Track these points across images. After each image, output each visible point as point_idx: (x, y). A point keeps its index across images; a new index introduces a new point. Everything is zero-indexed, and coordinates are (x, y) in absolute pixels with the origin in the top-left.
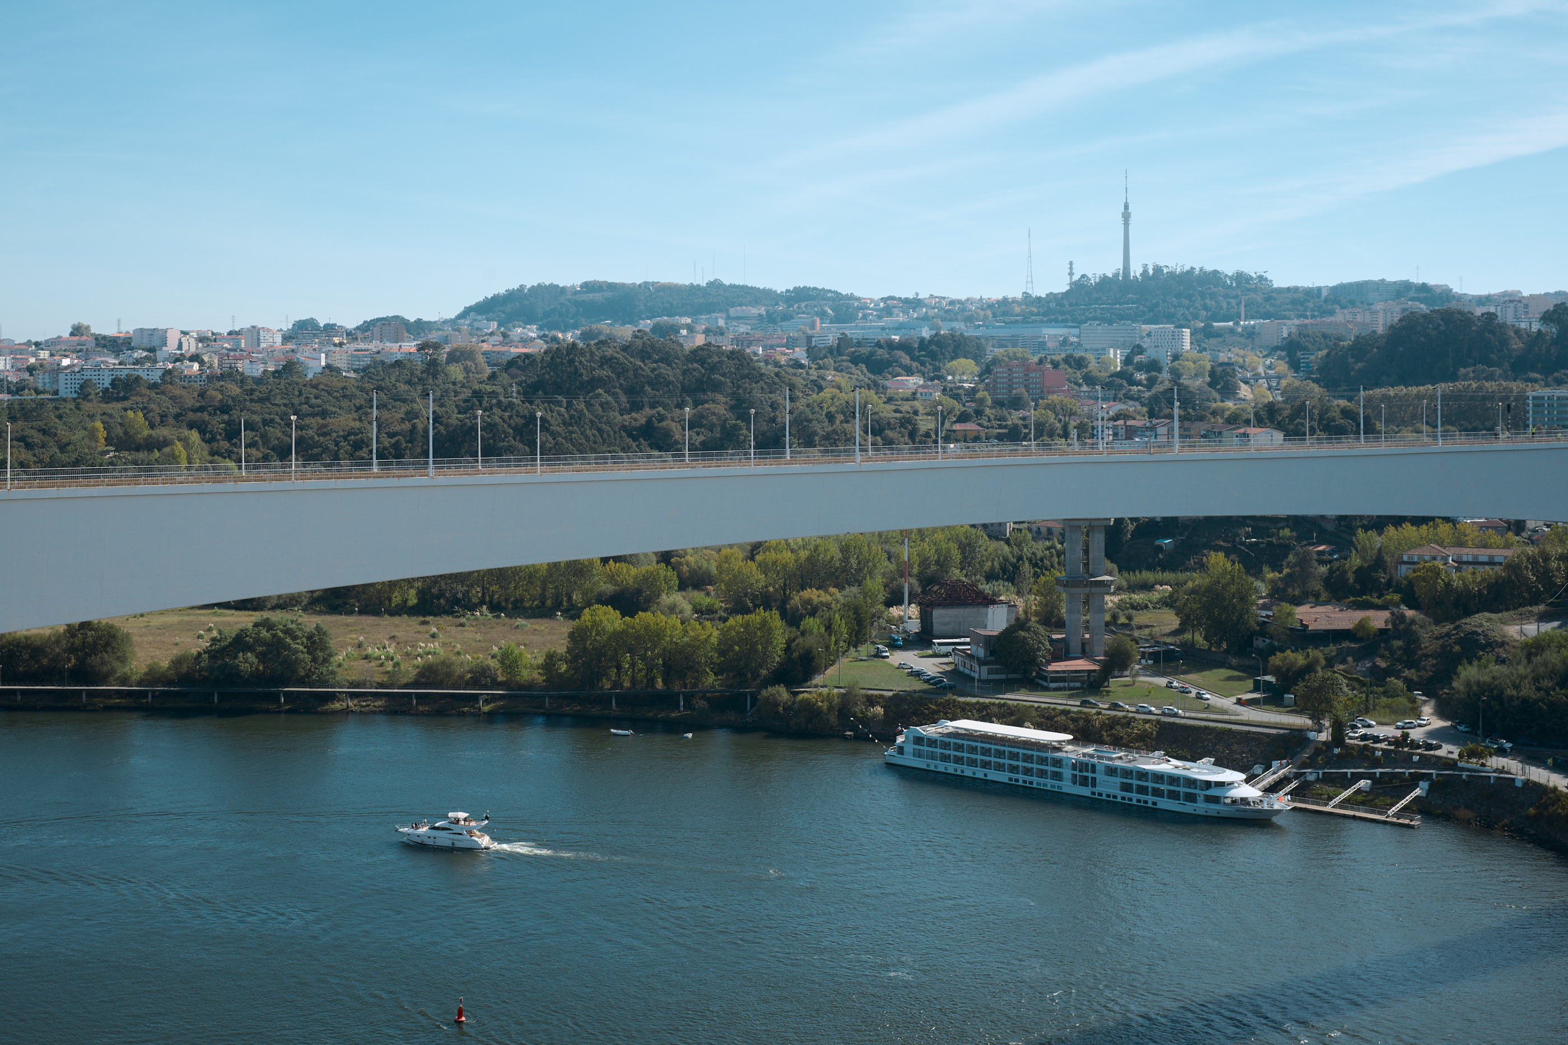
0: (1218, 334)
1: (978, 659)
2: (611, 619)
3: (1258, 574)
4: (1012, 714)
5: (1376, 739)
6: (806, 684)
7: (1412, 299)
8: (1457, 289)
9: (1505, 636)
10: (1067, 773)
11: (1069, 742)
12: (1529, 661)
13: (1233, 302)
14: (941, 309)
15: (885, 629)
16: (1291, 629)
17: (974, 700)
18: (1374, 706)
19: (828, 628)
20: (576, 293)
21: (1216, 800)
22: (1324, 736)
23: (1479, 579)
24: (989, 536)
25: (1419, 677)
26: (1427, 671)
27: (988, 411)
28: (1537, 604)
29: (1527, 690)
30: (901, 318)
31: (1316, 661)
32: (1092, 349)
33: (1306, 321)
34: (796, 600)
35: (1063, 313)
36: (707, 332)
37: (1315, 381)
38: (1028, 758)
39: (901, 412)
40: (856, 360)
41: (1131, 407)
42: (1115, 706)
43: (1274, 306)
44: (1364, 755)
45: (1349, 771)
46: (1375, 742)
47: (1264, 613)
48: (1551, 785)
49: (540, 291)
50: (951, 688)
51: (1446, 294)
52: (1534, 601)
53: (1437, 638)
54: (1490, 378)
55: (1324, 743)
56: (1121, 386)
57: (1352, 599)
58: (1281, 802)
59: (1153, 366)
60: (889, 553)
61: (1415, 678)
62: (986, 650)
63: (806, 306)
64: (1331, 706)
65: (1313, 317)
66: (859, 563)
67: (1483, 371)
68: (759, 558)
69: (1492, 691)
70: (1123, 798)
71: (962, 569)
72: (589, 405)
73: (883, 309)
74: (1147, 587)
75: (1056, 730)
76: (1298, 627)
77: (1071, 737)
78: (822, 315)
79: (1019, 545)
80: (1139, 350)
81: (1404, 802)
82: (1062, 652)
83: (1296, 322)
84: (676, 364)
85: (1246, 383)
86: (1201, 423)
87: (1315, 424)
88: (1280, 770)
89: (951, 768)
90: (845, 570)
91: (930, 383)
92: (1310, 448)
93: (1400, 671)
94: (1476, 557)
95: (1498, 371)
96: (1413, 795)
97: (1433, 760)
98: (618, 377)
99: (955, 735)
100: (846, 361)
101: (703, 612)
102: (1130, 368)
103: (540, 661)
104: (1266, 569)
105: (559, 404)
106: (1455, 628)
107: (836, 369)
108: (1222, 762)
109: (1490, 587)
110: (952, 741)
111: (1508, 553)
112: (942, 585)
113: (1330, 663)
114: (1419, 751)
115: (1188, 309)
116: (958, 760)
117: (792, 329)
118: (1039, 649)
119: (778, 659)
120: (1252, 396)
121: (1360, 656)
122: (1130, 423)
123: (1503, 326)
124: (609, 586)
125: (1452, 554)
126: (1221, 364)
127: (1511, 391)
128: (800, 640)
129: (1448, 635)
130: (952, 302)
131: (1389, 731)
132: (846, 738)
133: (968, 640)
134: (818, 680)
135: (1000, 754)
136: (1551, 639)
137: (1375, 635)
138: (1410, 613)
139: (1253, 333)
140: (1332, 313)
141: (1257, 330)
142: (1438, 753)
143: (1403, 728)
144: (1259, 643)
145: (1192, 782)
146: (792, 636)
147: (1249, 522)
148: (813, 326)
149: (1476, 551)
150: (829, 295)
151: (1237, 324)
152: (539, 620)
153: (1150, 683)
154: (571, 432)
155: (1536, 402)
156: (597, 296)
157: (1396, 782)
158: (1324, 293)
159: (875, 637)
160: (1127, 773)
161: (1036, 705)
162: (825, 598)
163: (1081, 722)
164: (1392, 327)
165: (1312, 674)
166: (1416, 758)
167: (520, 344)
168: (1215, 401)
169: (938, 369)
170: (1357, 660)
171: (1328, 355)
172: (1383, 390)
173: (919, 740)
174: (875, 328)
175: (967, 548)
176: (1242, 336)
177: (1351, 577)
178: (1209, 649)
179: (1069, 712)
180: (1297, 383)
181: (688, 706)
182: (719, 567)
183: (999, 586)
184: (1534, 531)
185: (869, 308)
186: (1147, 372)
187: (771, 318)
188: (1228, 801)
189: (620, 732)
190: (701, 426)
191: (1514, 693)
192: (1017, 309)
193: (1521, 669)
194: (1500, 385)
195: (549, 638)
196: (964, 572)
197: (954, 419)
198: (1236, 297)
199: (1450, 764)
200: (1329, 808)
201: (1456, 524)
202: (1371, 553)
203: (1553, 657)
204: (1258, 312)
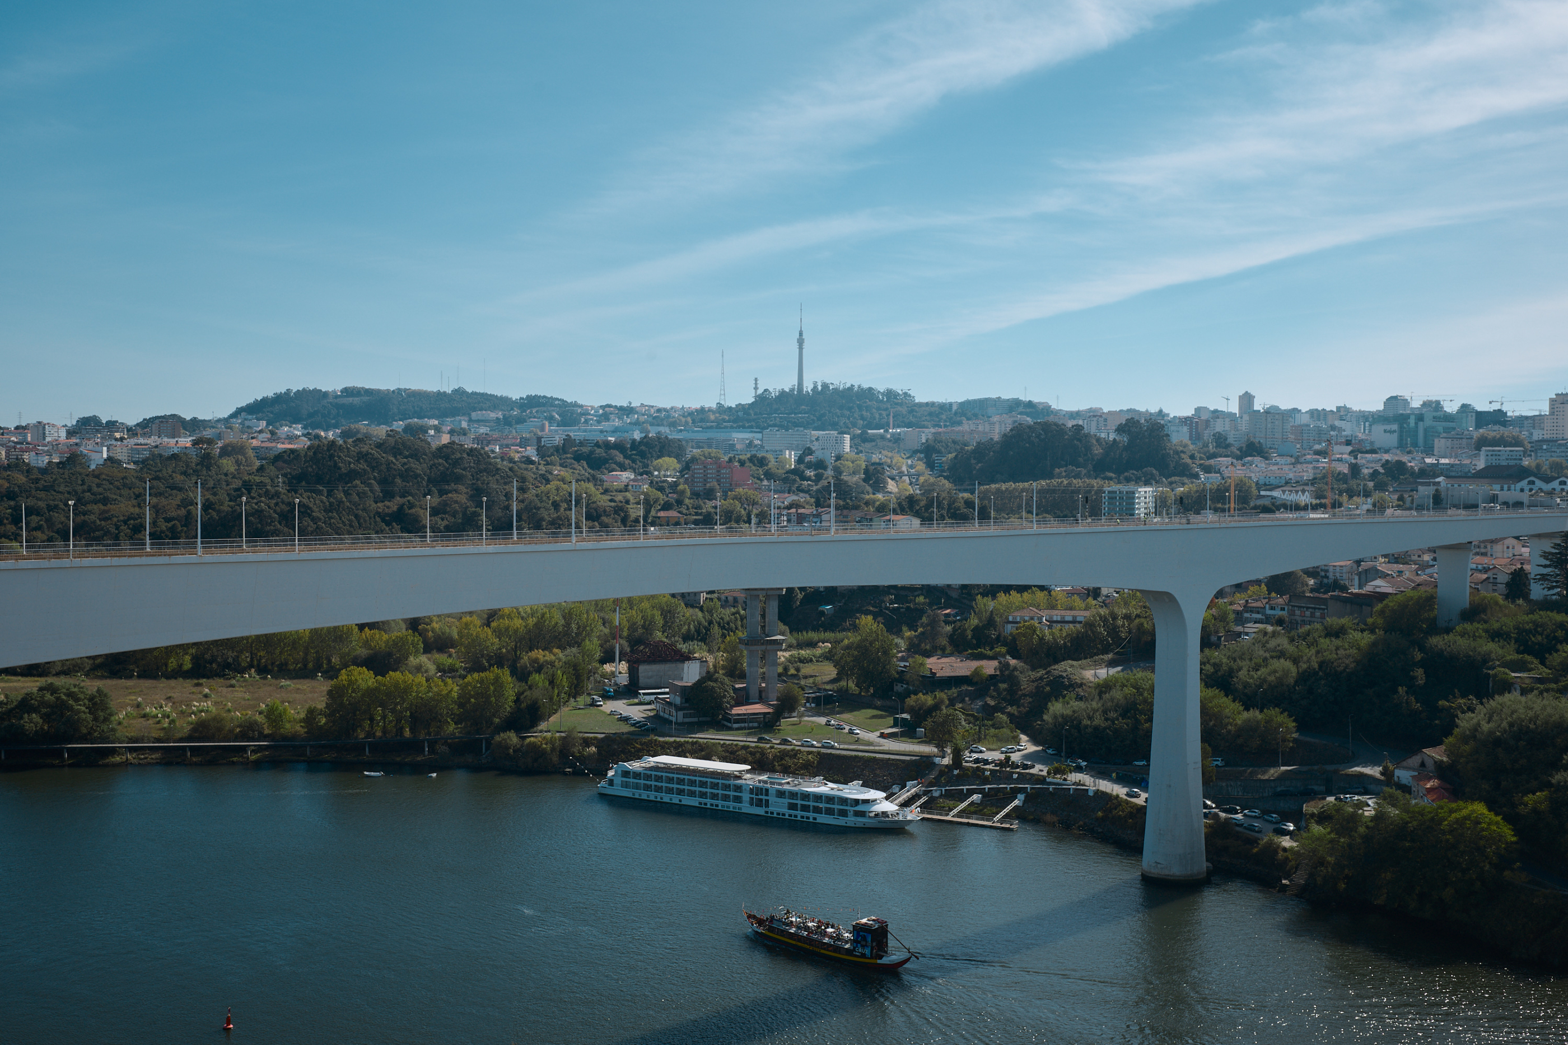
0: (871, 439)
1: (675, 705)
2: (365, 678)
3: (899, 633)
4: (702, 750)
5: (986, 762)
6: (532, 730)
7: (1021, 413)
8: (1054, 406)
9: (1083, 679)
10: (746, 796)
11: (748, 771)
12: (1101, 698)
13: (884, 413)
14: (650, 416)
15: (599, 682)
16: (923, 677)
17: (672, 739)
18: (985, 736)
19: (552, 682)
20: (337, 397)
21: (862, 814)
22: (946, 761)
23: (1064, 634)
24: (687, 605)
25: (1019, 712)
26: (1025, 708)
27: (687, 501)
28: (1107, 653)
29: (1098, 721)
30: (617, 423)
31: (942, 701)
32: (772, 451)
33: (940, 430)
34: (525, 659)
35: (749, 421)
36: (452, 432)
37: (946, 478)
38: (715, 786)
39: (615, 501)
40: (578, 458)
41: (802, 498)
42: (785, 742)
43: (916, 417)
44: (977, 775)
45: (965, 787)
46: (985, 764)
47: (902, 664)
48: (1115, 793)
49: (304, 395)
50: (653, 731)
51: (1047, 409)
52: (1105, 652)
53: (1033, 681)
54: (1077, 476)
55: (946, 766)
56: (795, 480)
57: (970, 651)
58: (913, 814)
59: (820, 465)
60: (603, 619)
61: (1016, 713)
62: (682, 698)
63: (537, 412)
64: (952, 737)
65: (945, 426)
66: (578, 629)
67: (1073, 471)
68: (494, 624)
69: (1072, 722)
70: (790, 815)
71: (663, 632)
72: (347, 493)
73: (602, 415)
74: (812, 644)
75: (738, 762)
76: (928, 674)
77: (750, 767)
78: (551, 419)
79: (710, 612)
80: (809, 451)
81: (1006, 810)
82: (743, 698)
83: (933, 430)
84: (423, 459)
85: (893, 479)
86: (857, 511)
87: (944, 512)
88: (912, 788)
89: (652, 796)
90: (567, 633)
91: (639, 477)
92: (939, 531)
93: (1005, 708)
94: (1063, 617)
95: (1084, 471)
96: (1013, 805)
97: (1028, 777)
98: (373, 471)
99: (656, 768)
100: (570, 458)
101: (446, 671)
102: (802, 466)
103: (302, 715)
104: (904, 628)
105: (319, 492)
106: (1046, 673)
107: (561, 465)
108: (867, 784)
109: (1072, 640)
110: (653, 773)
111: (1087, 614)
112: (647, 645)
113: (952, 703)
114: (1018, 770)
115: (849, 419)
116: (658, 789)
117: (525, 431)
118: (724, 696)
119: (508, 709)
120: (897, 490)
121: (975, 696)
122: (800, 511)
123: (1087, 436)
124: (363, 650)
125: (1045, 615)
126: (874, 464)
127: (1093, 487)
128: (528, 693)
129: (1041, 678)
130: (659, 410)
131: (996, 756)
132: (565, 774)
133: (667, 690)
134: (543, 726)
135: (692, 783)
136: (1117, 680)
137: (987, 680)
138: (1013, 662)
139: (899, 439)
140: (960, 423)
141: (902, 436)
142: (1032, 771)
143: (1006, 752)
144: (899, 688)
145: (844, 801)
146: (521, 690)
147: (892, 590)
148: (543, 429)
149: (1063, 613)
150: (557, 402)
151: (887, 431)
152: (302, 680)
153: (813, 722)
154: (330, 518)
155: (1110, 495)
156: (356, 400)
157: (1001, 795)
158: (955, 408)
159: (591, 690)
160: (793, 795)
161: (722, 742)
162: (549, 657)
163: (758, 755)
164: (1005, 435)
165: (938, 712)
166: (1015, 776)
167: (287, 441)
168: (868, 493)
169: (646, 466)
171: (956, 456)
172: (997, 486)
173: (626, 773)
174: (595, 431)
175: (668, 614)
176: (890, 441)
177: (969, 634)
178: (860, 693)
179: (748, 747)
180: (932, 480)
181: (432, 750)
182: (460, 633)
183: (694, 645)
184: (1107, 596)
185: (589, 414)
186: (815, 470)
187: (507, 421)
188: (872, 815)
189: (372, 774)
190: (445, 513)
191: (1089, 723)
192: (712, 417)
193: (1094, 704)
194: (1084, 482)
195: (310, 695)
196: (666, 634)
197: (659, 507)
198: (886, 409)
199: (1041, 780)
200: (949, 818)
201: (1050, 592)
202: (985, 616)
203: (1117, 694)
204: (903, 422)
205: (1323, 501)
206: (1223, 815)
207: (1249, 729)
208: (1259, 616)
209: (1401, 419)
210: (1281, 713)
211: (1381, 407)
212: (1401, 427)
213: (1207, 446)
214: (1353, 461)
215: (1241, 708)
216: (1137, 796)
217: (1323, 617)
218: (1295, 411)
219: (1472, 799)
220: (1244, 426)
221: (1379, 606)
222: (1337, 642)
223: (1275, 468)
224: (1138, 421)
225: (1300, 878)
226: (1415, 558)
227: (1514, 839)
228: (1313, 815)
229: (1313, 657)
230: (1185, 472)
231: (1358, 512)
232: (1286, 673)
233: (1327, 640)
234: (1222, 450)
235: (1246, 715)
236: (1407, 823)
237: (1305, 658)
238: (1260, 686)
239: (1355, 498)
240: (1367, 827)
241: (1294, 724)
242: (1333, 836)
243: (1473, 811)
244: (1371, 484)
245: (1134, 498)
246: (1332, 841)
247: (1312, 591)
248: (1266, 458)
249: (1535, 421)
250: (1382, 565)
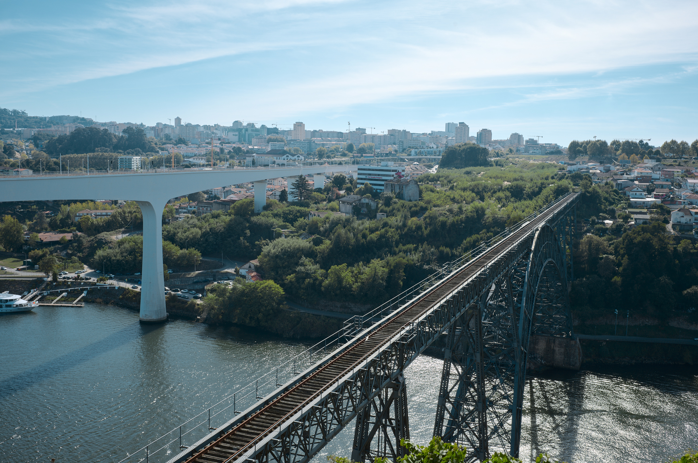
0: (7, 133)
3: (24, 222)
5: (68, 278)
7: (79, 123)
8: (94, 120)
9: (111, 240)
12: (119, 247)
13: (13, 121)
16: (37, 242)
18: (68, 267)
21: (10, 306)
22: (50, 279)
23: (103, 221)
25: (83, 255)
26: (85, 254)
29: (119, 257)
31: (46, 253)
33: (41, 129)
37: (44, 151)
43: (28, 123)
44: (65, 284)
45: (59, 290)
47: (26, 237)
48: (127, 287)
51: (91, 122)
52: (121, 228)
53: (89, 242)
54: (106, 151)
55: (50, 281)
57: (59, 230)
58: (35, 304)
61: (81, 256)
64: (52, 268)
65: (43, 128)
67: (104, 149)
69: (107, 258)
76: (39, 241)
81: (79, 299)
83: (37, 129)
85: (18, 152)
87: (44, 167)
88: (34, 293)
92: (42, 176)
93: (76, 254)
94: (101, 213)
95: (109, 149)
96: (82, 296)
97: (88, 283)
104: (27, 220)
106: (95, 238)
108: (11, 293)
109: (106, 223)
111: (112, 211)
113: (51, 253)
114: (83, 281)
120: (20, 157)
121: (62, 250)
123: (110, 134)
125: (93, 212)
126: (8, 145)
127: (113, 156)
129: (93, 240)
131: (73, 275)
136: (126, 240)
137: (67, 242)
138: (79, 234)
139: (20, 133)
140: (50, 127)
141: (22, 132)
142: (90, 281)
143: (78, 274)
144: (25, 248)
147: (20, 203)
149: (101, 211)
151: (14, 129)
155: (121, 160)
157: (76, 292)
158: (47, 119)
164: (72, 133)
165: (45, 258)
166: (82, 283)
168: (6, 158)
170: (61, 251)
171: (49, 142)
172: (69, 155)
176: (16, 134)
177: (58, 222)
178: (6, 251)
180: (38, 152)
184: (121, 204)
188: (15, 306)
191: (115, 258)
193: (117, 250)
194: (109, 154)
198: (14, 119)
199: (94, 284)
200: (52, 304)
201: (95, 202)
202: (66, 213)
203: (127, 245)
204: (22, 125)
205: (210, 163)
206: (173, 293)
207: (183, 257)
208: (185, 210)
209: (240, 130)
210: (195, 250)
211: (232, 125)
212: (239, 134)
213: (162, 139)
214: (221, 147)
215: (179, 249)
216: (137, 288)
217: (211, 210)
218: (198, 126)
219: (268, 279)
220: (177, 131)
221: (232, 206)
222: (217, 220)
223: (190, 149)
224: (132, 128)
225: (204, 315)
226: (245, 186)
227: (284, 293)
228: (208, 290)
229: (208, 227)
230: (153, 150)
231: (224, 167)
232: (197, 233)
233: (213, 219)
234: (168, 141)
235: (181, 251)
236: (245, 290)
237: (204, 227)
238: (186, 239)
239: (222, 162)
240: (230, 293)
241: (200, 254)
242: (217, 297)
243: (269, 284)
244: (228, 156)
245: (131, 161)
246: (216, 300)
247: (206, 199)
248: (187, 145)
249: (288, 132)
250: (233, 189)
